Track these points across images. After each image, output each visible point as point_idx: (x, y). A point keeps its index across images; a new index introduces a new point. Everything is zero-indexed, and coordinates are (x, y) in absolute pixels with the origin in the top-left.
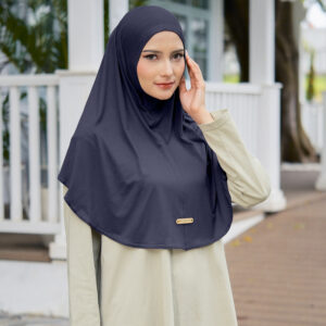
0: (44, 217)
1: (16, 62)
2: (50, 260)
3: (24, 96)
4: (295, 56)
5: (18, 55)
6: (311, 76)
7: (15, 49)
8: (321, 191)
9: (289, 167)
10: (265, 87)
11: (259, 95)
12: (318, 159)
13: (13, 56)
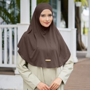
0: (13, 63)
1: (6, 21)
2: (15, 75)
3: (8, 30)
4: (80, 22)
5: (6, 19)
6: (84, 28)
7: (6, 18)
8: (87, 58)
9: (78, 52)
10: (72, 29)
11: (71, 31)
12: (86, 50)
13: (5, 20)
